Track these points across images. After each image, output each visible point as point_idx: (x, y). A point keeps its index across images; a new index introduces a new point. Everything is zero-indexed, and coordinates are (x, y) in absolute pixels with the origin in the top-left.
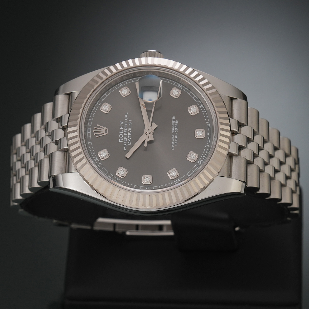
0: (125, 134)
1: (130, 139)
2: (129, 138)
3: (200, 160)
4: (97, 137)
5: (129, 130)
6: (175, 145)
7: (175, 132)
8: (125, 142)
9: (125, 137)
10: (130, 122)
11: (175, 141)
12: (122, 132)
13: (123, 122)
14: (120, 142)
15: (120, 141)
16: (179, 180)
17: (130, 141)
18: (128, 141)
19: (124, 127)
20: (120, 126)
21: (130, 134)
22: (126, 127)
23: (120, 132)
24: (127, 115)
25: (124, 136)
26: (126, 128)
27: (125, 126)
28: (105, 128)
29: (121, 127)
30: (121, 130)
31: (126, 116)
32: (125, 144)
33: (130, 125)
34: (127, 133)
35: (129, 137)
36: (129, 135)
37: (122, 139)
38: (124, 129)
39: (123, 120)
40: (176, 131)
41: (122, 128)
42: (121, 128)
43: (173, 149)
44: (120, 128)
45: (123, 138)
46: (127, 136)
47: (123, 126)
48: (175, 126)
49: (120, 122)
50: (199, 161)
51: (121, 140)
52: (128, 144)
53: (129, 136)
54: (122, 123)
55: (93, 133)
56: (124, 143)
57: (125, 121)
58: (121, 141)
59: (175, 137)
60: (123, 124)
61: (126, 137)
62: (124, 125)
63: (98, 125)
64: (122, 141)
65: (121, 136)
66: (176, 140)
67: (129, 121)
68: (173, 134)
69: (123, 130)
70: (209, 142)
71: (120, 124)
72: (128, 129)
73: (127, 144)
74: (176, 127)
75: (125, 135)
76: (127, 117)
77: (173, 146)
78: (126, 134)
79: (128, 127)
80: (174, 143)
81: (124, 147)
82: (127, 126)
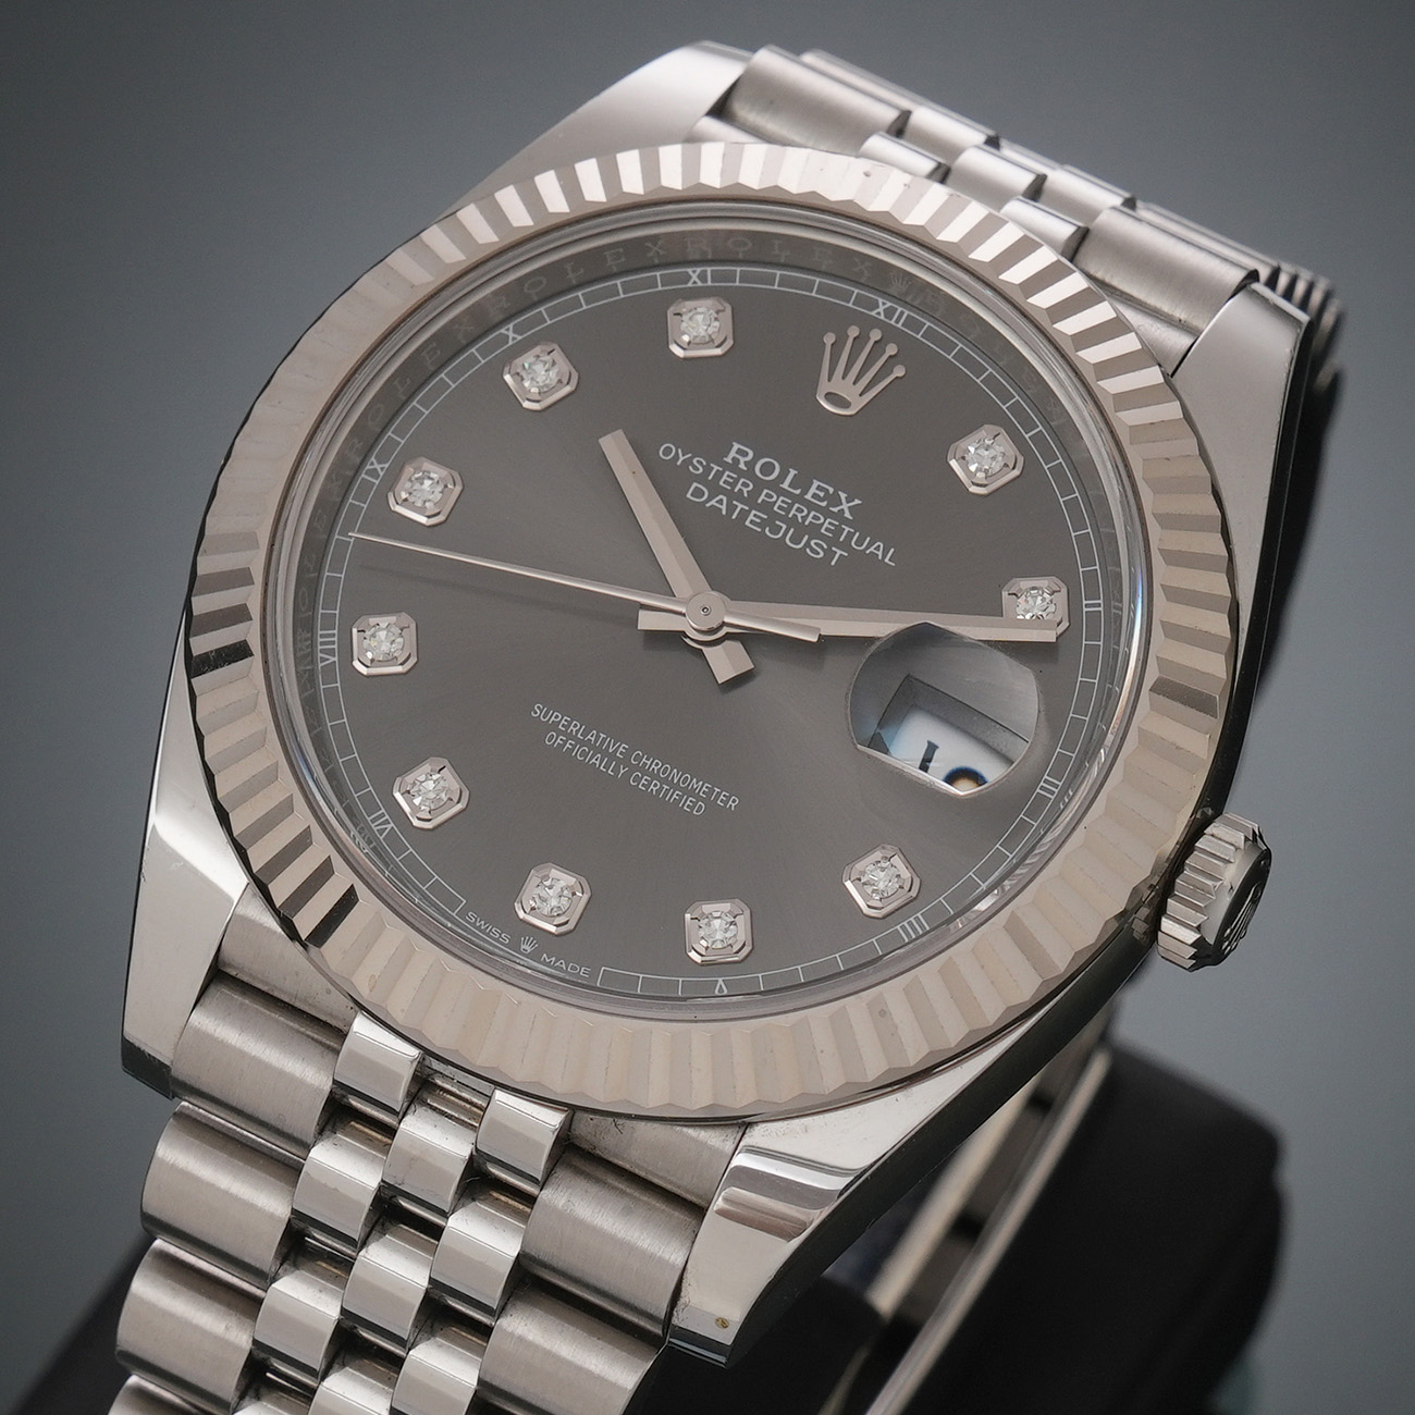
0: (768, 495)
1: (724, 508)
2: (731, 508)
3: (389, 827)
4: (829, 339)
5: (784, 527)
6: (559, 733)
7: (637, 768)
8: (719, 475)
9: (747, 485)
10: (829, 554)
11: (582, 743)
12: (785, 485)
13: (847, 515)
14: (736, 446)
15: (739, 451)
16: (332, 659)
17: (713, 502)
18: (715, 490)
19: (811, 506)
20: (831, 490)
21: (752, 522)
22: (809, 519)
23: (793, 472)
24: (884, 556)
25: (760, 485)
26: (804, 518)
27: (815, 517)
28: (858, 404)
29: (822, 494)
30: (802, 482)
31: (877, 549)
32: (708, 470)
33: (808, 544)
34: (766, 507)
35: (740, 506)
36: (754, 512)
37: (742, 466)
38: (800, 499)
39: (863, 521)
40: (639, 780)
41: (815, 496)
42: (819, 488)
43: (538, 711)
44: (816, 483)
45: (750, 474)
46: (751, 500)
47: (824, 504)
48: (676, 787)
49: (857, 502)
50: (387, 822)
51: (742, 460)
52: (695, 485)
53: (744, 514)
54: (845, 506)
55: (868, 323)
56: (716, 468)
57: (847, 529)
58: (733, 453)
59: (605, 753)
60: (835, 510)
61: (745, 490)
62: (827, 513)
63: (899, 371)
64: (734, 458)
65: (768, 468)
66: (584, 754)
67: (839, 552)
68: (627, 755)
69: (798, 492)
70: (474, 925)
71: (843, 496)
72: (792, 522)
73: (702, 479)
74: (666, 787)
75: (766, 491)
76: (872, 549)
77: (555, 717)
78: (762, 497)
79: (800, 530)
80: (570, 736)
81: (692, 458)
82: (814, 531)
